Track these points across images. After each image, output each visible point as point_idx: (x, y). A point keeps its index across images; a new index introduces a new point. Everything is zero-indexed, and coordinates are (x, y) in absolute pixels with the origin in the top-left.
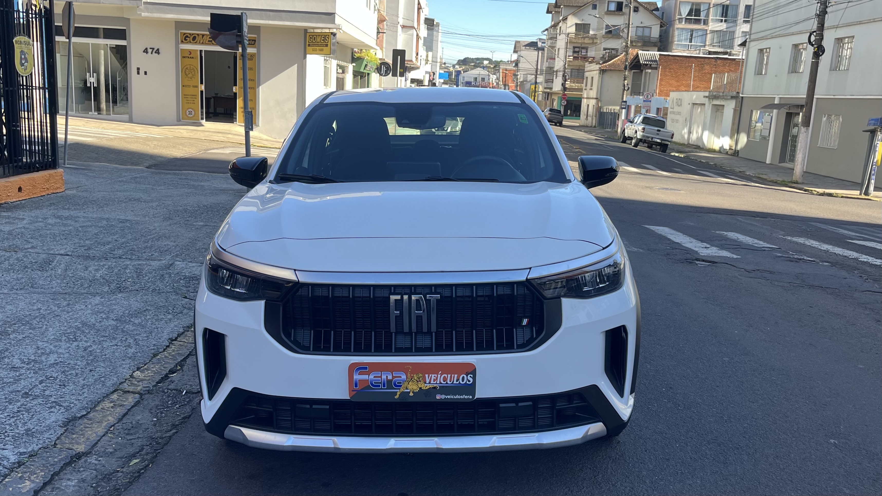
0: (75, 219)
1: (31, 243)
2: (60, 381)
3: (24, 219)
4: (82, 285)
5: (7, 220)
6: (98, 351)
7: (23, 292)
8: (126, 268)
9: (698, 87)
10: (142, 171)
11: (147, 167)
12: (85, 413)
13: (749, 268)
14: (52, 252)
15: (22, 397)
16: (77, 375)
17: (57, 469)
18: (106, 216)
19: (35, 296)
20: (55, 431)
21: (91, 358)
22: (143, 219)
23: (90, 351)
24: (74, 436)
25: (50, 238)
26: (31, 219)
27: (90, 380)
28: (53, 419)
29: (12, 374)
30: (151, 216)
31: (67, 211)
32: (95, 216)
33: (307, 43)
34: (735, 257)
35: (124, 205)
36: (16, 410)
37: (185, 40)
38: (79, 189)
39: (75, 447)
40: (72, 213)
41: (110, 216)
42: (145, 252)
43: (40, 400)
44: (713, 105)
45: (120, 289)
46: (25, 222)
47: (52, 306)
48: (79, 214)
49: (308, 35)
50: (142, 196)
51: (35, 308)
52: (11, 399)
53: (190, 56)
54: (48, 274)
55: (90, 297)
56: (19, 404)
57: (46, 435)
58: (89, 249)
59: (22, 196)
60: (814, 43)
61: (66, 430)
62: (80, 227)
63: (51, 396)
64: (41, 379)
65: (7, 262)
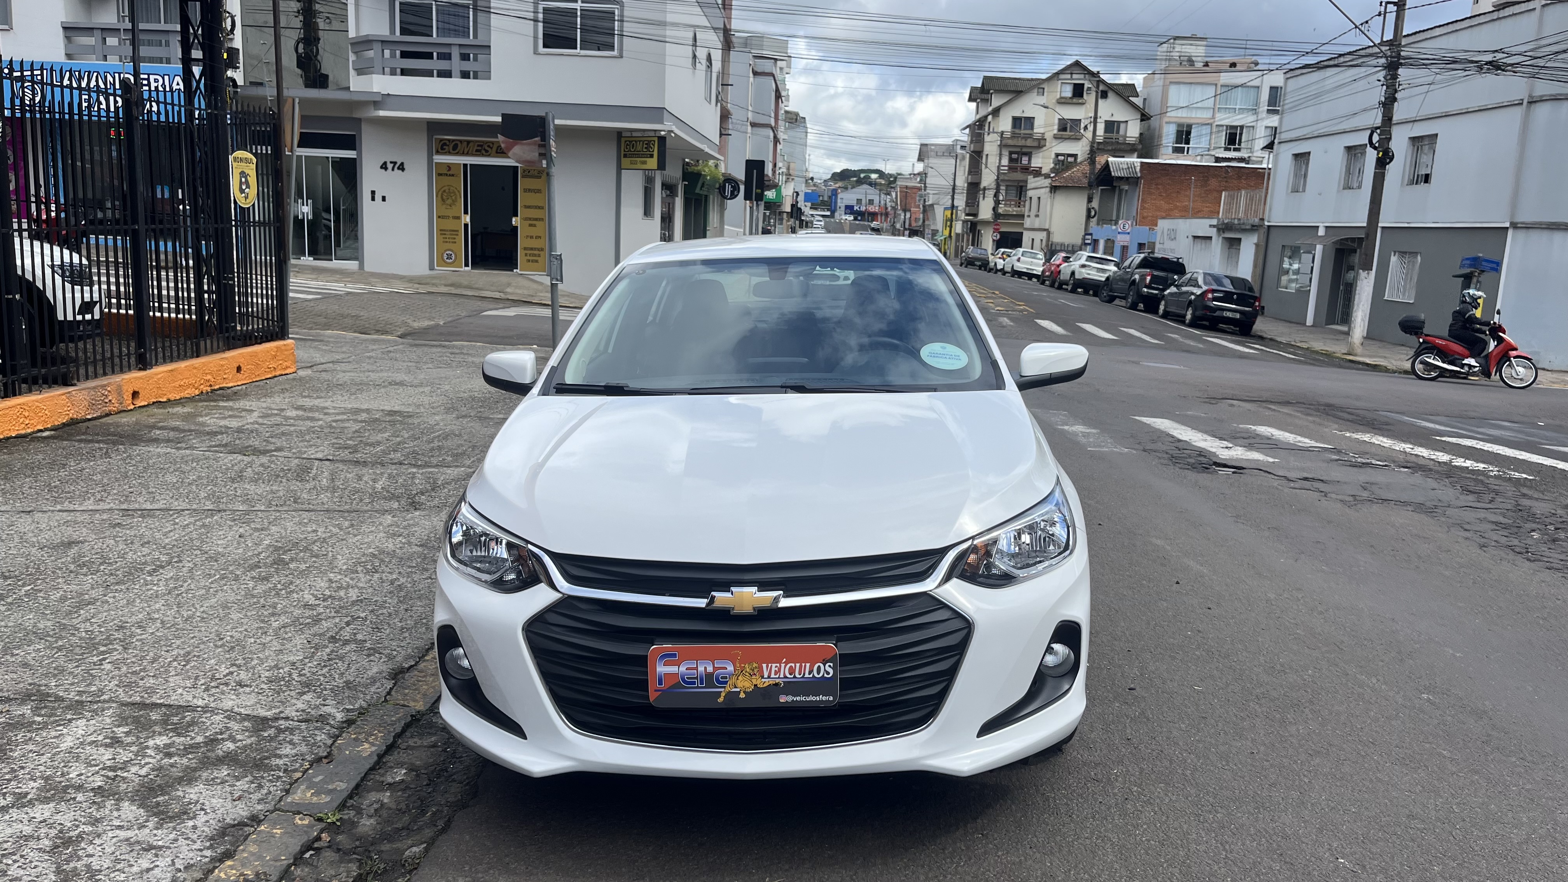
0: (322, 410)
1: (274, 443)
2: (371, 622)
3: (252, 411)
4: (361, 500)
5: (230, 413)
6: (409, 585)
7: (286, 508)
8: (413, 478)
9: (1199, 211)
10: (395, 341)
11: (401, 336)
12: (413, 663)
13: (1292, 475)
14: (305, 456)
15: (330, 642)
16: (390, 615)
17: (399, 730)
18: (365, 407)
19: (305, 515)
20: (383, 685)
21: (402, 594)
22: (418, 411)
23: (399, 586)
24: (407, 691)
25: (297, 436)
26: (263, 410)
27: (409, 622)
28: (375, 670)
29: (308, 613)
30: (427, 407)
31: (307, 399)
32: (350, 406)
33: (623, 153)
34: (1271, 460)
35: (383, 390)
36: (326, 658)
37: (442, 149)
38: (315, 368)
39: (412, 704)
40: (317, 402)
41: (370, 407)
42: (432, 456)
43: (353, 646)
44: (1224, 238)
45: (415, 505)
46: (256, 414)
47: (331, 528)
48: (326, 404)
49: (623, 140)
50: (406, 378)
51: (310, 529)
52: (316, 645)
53: (449, 173)
54: (312, 484)
55: (378, 515)
56: (328, 650)
57: (373, 689)
58: (356, 451)
59: (242, 379)
60: (1377, 145)
61: (395, 684)
62: (334, 421)
63: (365, 641)
64: (346, 620)
65: (250, 469)
